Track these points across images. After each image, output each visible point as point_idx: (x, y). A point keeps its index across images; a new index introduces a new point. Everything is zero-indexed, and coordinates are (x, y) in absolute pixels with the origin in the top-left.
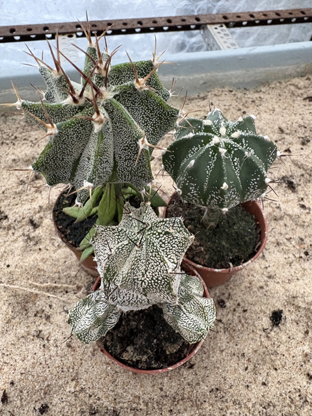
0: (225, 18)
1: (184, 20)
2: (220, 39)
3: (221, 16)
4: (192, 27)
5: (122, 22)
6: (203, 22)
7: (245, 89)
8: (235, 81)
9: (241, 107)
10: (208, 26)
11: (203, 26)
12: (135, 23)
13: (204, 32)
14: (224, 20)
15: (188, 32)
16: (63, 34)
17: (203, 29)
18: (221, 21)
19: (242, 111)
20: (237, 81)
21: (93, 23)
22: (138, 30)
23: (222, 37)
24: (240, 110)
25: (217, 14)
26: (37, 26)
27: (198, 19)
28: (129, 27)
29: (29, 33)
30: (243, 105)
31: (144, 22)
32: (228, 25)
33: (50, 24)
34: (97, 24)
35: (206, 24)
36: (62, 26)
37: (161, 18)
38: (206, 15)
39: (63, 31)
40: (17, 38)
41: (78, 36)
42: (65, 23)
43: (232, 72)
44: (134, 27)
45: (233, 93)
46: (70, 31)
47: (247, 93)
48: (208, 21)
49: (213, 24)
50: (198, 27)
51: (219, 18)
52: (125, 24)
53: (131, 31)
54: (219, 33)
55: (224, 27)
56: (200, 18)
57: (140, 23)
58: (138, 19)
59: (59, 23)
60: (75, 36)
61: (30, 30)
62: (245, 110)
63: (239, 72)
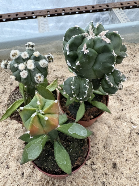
0: (122, 4)
1: (100, 7)
2: (120, 16)
3: (120, 4)
4: (104, 10)
5: (70, 9)
6: (110, 7)
7: (134, 43)
8: (129, 39)
9: (133, 53)
10: (113, 9)
11: (110, 9)
12: (76, 9)
13: (110, 12)
14: (121, 6)
15: (102, 12)
16: (41, 16)
17: (110, 10)
18: (119, 6)
19: (133, 55)
20: (130, 39)
21: (56, 10)
22: (77, 12)
23: (120, 15)
24: (132, 55)
25: (117, 3)
26: (29, 12)
27: (107, 6)
28: (73, 11)
29: (25, 16)
30: (134, 52)
31: (80, 8)
32: (123, 8)
33: (35, 11)
34: (57, 10)
35: (112, 8)
36: (41, 12)
37: (89, 6)
38: (112, 3)
39: (41, 14)
40: (19, 18)
41: (48, 17)
42: (42, 10)
43: (128, 35)
44: (75, 11)
45: (128, 46)
46: (44, 14)
47: (136, 45)
48: (113, 7)
49: (116, 8)
50: (107, 10)
51: (118, 5)
52: (71, 10)
53: (74, 13)
54: (118, 12)
55: (121, 9)
56: (109, 5)
57: (78, 9)
58: (77, 7)
59: (39, 10)
60: (47, 16)
61: (25, 14)
62: (135, 55)
63: (132, 34)
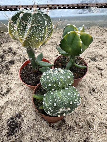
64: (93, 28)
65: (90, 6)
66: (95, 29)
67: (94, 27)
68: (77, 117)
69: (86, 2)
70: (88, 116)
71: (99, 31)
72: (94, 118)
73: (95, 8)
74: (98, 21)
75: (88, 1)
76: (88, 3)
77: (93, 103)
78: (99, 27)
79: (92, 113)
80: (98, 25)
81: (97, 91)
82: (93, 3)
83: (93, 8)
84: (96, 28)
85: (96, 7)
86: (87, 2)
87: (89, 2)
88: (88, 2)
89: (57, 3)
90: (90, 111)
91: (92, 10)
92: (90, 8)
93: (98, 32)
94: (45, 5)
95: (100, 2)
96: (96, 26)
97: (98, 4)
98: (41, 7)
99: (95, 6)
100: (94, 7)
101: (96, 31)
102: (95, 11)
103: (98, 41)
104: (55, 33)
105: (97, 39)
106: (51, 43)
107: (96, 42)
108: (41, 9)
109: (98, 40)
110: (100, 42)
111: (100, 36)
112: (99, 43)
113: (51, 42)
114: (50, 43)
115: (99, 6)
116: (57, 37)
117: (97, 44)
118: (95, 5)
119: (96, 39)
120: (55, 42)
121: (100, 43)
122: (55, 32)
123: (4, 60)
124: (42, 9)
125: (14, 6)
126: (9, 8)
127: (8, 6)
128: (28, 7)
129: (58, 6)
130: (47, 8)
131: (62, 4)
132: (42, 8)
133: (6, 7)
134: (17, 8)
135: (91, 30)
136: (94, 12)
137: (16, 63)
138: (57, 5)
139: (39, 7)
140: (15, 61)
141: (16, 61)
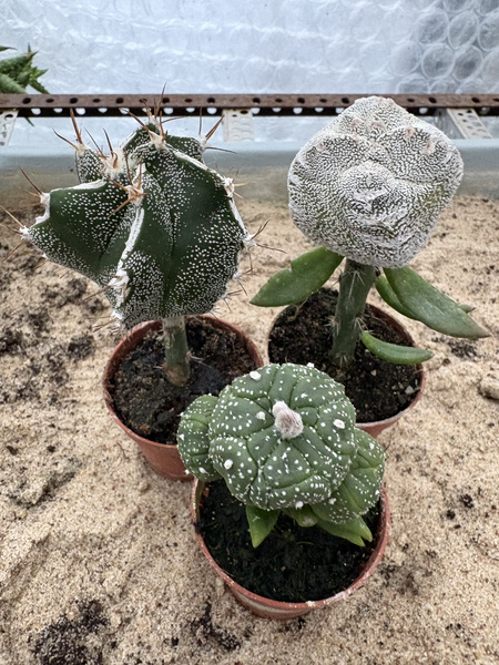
64: (461, 204)
65: (445, 108)
66: (467, 209)
67: (466, 199)
68: (381, 643)
69: (425, 89)
70: (442, 639)
71: (490, 219)
72: (469, 652)
73: (466, 115)
74: (483, 174)
75: (434, 85)
76: (435, 92)
77: (467, 572)
78: (486, 201)
79: (459, 626)
80: (485, 191)
81: (486, 510)
82: (458, 92)
83: (461, 114)
84: (473, 206)
85: (470, 112)
86: (430, 88)
87: (442, 87)
88: (434, 89)
89: (298, 91)
90: (451, 611)
91: (456, 122)
92: (446, 114)
93: (484, 224)
94: (244, 97)
95: (489, 92)
96: (473, 194)
97: (481, 98)
98: (225, 103)
99: (469, 109)
100: (463, 111)
101: (475, 216)
102: (469, 127)
103: (481, 266)
104: (286, 222)
105: (478, 255)
106: (264, 265)
107: (473, 269)
108: (225, 112)
109: (482, 261)
110: (492, 271)
111: (492, 244)
112: (488, 273)
113: (264, 261)
114: (260, 266)
115: (484, 109)
116: (292, 239)
117: (481, 276)
118: (466, 100)
119: (475, 256)
120: (283, 260)
121: (492, 275)
122: (283, 217)
123: (45, 338)
124: (232, 113)
125: (108, 97)
126: (87, 105)
127: (81, 96)
128: (167, 104)
129: (300, 104)
130: (249, 108)
131: (317, 92)
132: (228, 108)
133: (74, 100)
134: (119, 105)
135: (451, 214)
136: (464, 135)
137: (97, 352)
138: (296, 98)
139: (218, 104)
140: (93, 344)
141: (101, 343)
